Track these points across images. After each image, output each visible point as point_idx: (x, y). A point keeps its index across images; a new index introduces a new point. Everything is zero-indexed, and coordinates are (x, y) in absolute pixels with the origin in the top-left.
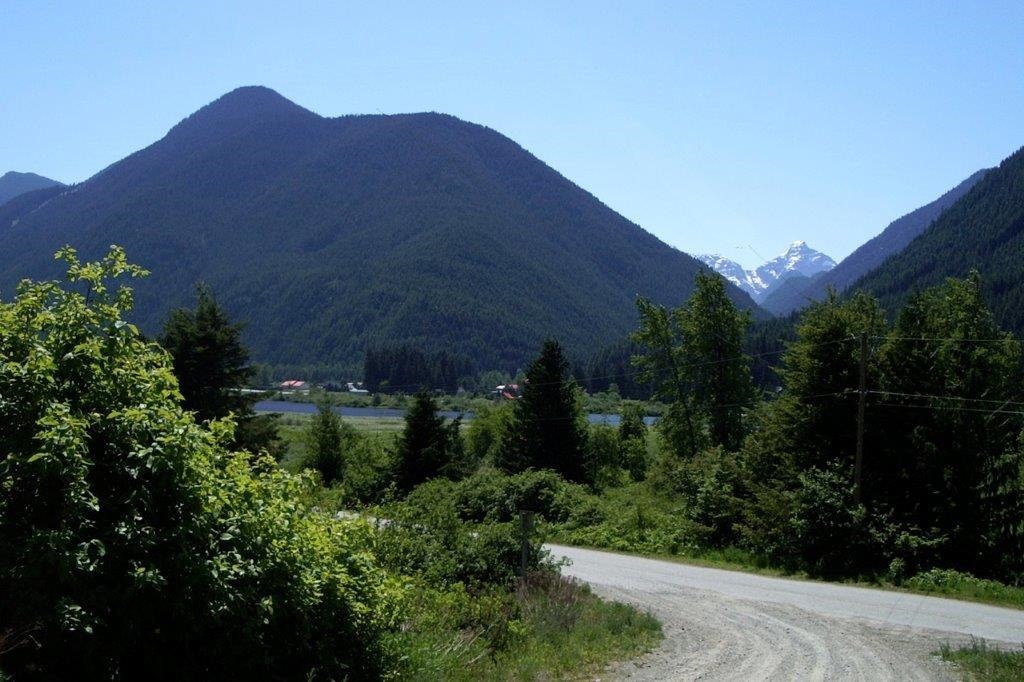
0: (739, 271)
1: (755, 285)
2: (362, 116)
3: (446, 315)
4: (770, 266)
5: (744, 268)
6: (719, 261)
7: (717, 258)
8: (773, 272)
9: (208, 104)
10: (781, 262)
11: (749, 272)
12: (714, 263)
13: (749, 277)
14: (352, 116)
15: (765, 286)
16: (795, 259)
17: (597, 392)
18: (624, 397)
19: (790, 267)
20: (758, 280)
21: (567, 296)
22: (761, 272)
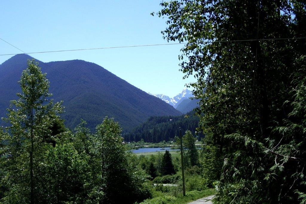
0: (169, 99)
1: (173, 102)
2: (56, 62)
3: (88, 121)
4: (178, 96)
5: (170, 97)
6: (163, 96)
7: (162, 95)
8: (179, 98)
9: (7, 60)
10: (181, 95)
11: (171, 98)
12: (161, 96)
13: (171, 100)
14: (53, 62)
15: (176, 102)
16: (184, 94)
17: (138, 141)
18: (145, 142)
19: (183, 96)
20: (174, 101)
21: (122, 112)
22: (175, 98)
